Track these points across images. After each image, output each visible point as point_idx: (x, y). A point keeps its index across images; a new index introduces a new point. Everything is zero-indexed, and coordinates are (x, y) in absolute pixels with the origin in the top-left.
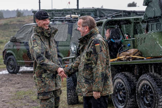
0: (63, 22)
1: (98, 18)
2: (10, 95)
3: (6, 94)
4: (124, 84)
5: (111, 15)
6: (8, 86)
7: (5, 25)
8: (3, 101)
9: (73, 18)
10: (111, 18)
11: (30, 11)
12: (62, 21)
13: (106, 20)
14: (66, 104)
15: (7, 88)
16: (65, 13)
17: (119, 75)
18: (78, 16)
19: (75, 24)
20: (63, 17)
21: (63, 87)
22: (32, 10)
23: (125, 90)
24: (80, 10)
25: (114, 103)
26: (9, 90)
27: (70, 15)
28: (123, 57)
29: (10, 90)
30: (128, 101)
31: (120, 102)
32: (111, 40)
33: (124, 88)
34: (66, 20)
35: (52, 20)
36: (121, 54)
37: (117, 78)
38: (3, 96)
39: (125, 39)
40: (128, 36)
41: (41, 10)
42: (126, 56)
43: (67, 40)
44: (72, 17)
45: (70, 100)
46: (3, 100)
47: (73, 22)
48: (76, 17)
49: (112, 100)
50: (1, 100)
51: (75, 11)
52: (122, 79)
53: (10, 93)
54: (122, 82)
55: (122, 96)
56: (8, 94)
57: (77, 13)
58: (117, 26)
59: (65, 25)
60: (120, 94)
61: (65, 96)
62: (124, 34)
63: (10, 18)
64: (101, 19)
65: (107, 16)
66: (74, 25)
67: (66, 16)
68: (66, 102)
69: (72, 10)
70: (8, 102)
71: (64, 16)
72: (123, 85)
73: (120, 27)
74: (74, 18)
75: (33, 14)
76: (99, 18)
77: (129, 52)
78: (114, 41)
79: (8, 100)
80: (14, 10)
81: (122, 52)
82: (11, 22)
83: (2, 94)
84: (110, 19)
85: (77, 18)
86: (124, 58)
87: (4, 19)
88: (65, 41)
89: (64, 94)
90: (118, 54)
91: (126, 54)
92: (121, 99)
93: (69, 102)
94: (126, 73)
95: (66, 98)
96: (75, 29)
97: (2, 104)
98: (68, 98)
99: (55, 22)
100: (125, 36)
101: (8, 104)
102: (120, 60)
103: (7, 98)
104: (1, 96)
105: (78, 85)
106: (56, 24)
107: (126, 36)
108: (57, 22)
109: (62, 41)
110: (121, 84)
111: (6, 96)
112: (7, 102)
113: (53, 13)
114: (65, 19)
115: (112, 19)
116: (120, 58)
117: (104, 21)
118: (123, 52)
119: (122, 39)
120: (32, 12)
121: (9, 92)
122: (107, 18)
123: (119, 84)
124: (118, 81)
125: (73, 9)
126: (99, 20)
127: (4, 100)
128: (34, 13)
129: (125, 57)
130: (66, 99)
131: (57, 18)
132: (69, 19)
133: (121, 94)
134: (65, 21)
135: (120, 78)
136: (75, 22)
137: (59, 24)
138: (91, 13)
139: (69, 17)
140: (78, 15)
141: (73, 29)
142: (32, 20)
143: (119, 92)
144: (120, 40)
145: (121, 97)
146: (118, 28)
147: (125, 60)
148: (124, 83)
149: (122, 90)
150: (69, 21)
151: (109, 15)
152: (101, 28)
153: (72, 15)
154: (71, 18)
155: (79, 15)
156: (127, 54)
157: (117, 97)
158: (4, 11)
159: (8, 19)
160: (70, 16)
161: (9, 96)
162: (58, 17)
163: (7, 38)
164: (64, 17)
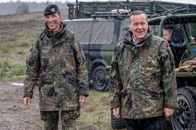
0: (108, 19)
1: (154, 14)
2: (36, 114)
3: (30, 113)
4: (188, 103)
5: (172, 11)
6: (33, 102)
7: (30, 21)
8: (26, 122)
9: (121, 13)
10: (173, 14)
11: (64, 4)
12: (107, 17)
13: (165, 17)
14: (109, 127)
15: (32, 105)
16: (110, 7)
17: (181, 90)
18: (127, 11)
19: (124, 21)
20: (107, 12)
21: (106, 106)
22: (67, 2)
23: (189, 110)
24: (131, 2)
25: (173, 128)
26: (34, 108)
27: (116, 10)
28: (187, 66)
29: (36, 108)
30: (193, 125)
31: (181, 127)
32: (171, 43)
33: (188, 108)
34: (112, 17)
35: (94, 15)
36: (184, 62)
37: (179, 94)
38: (27, 115)
39: (190, 42)
40: (194, 38)
41: (79, 2)
42: (191, 65)
43: (112, 43)
44: (119, 12)
45: (115, 122)
46: (26, 120)
47: (120, 19)
48: (124, 12)
49: (172, 124)
50: (24, 120)
51: (124, 4)
52: (185, 96)
53: (36, 112)
54: (186, 100)
55: (185, 118)
56: (33, 113)
57: (126, 7)
58: (180, 25)
59: (111, 22)
60: (182, 116)
61: (109, 117)
62: (190, 37)
63: (38, 12)
64: (159, 15)
65: (167, 12)
66: (122, 23)
67: (111, 10)
68: (110, 125)
69: (120, 2)
70: (33, 123)
71: (109, 11)
72: (186, 105)
73: (184, 27)
74: (123, 14)
75: (68, 8)
76: (156, 14)
77: (195, 59)
78: (176, 44)
79: (34, 120)
80: (43, 2)
81: (186, 59)
82: (38, 18)
83: (25, 113)
84: (170, 15)
85: (127, 14)
86: (188, 68)
87: (29, 14)
88: (110, 43)
89: (108, 115)
90: (180, 62)
91: (191, 62)
92: (183, 123)
93: (114, 125)
94: (191, 88)
95: (110, 120)
96: (123, 28)
97: (25, 126)
98: (112, 119)
99: (96, 19)
100: (191, 39)
101: (33, 126)
102: (183, 70)
103: (31, 117)
104: (24, 116)
105: (135, 105)
106: (98, 21)
107: (193, 39)
108: (100, 19)
109: (105, 44)
110: (184, 103)
111: (31, 116)
112: (31, 124)
113: (94, 6)
114: (110, 15)
115: (174, 16)
116: (183, 68)
117: (163, 18)
118: (188, 59)
119: (187, 43)
120: (66, 5)
121: (35, 110)
122: (166, 15)
123: (181, 103)
124: (180, 98)
125: (122, 2)
126: (156, 17)
127: (28, 120)
128: (70, 7)
129: (190, 67)
130: (110, 122)
131: (100, 14)
132: (116, 15)
133: (184, 116)
134: (110, 17)
135: (183, 95)
136: (123, 19)
137: (102, 21)
138: (146, 7)
139: (116, 13)
140: (127, 9)
141: (121, 29)
142: (66, 16)
143: (181, 113)
144: (183, 44)
145: (184, 120)
146: (181, 27)
147: (190, 71)
148: (188, 101)
149: (185, 111)
150: (116, 17)
151: (169, 10)
152: (159, 27)
153: (120, 10)
154: (118, 14)
155: (130, 10)
156: (193, 63)
157: (178, 120)
158: (30, 3)
159: (34, 14)
160: (118, 11)
161: (34, 116)
162: (101, 11)
163: (33, 39)
164: (110, 13)
